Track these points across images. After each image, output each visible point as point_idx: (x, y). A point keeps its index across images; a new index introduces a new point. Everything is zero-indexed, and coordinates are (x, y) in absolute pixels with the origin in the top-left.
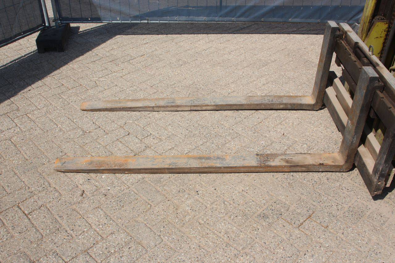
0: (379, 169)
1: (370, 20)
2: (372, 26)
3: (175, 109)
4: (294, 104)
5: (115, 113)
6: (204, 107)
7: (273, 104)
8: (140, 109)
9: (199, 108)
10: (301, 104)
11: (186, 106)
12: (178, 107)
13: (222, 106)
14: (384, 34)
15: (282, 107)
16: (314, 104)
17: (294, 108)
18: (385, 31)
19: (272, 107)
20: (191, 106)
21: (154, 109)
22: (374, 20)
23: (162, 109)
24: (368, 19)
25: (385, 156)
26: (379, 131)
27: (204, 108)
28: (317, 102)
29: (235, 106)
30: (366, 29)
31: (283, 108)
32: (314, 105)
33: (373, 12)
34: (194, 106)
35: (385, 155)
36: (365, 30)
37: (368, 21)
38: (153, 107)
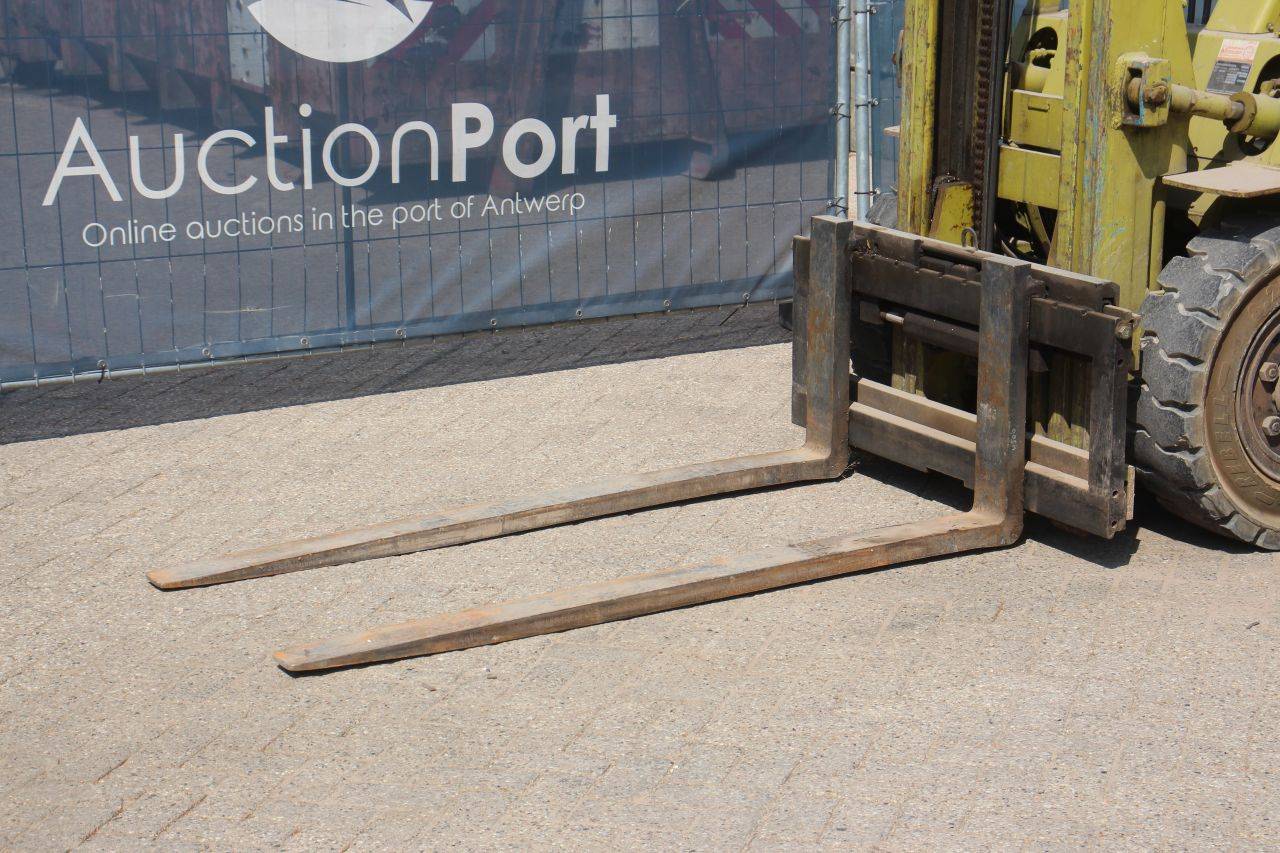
0: (1106, 459)
1: (927, 186)
2: (935, 199)
3: (458, 536)
4: (777, 468)
5: (279, 578)
6: (539, 516)
7: (722, 477)
8: (357, 554)
9: (526, 524)
10: (794, 464)
11: (490, 521)
12: (468, 528)
13: (591, 503)
14: (968, 216)
15: (746, 482)
16: (830, 458)
17: (780, 480)
18: (969, 209)
19: (723, 485)
20: (504, 518)
21: (396, 546)
22: (936, 186)
23: (422, 542)
24: (924, 185)
25: (1110, 420)
26: (1056, 419)
27: (541, 520)
28: (835, 453)
29: (625, 499)
30: (923, 211)
31: (751, 484)
32: (827, 462)
33: (931, 165)
34: (514, 516)
35: (1108, 416)
36: (923, 213)
37: (924, 189)
38: (394, 540)
